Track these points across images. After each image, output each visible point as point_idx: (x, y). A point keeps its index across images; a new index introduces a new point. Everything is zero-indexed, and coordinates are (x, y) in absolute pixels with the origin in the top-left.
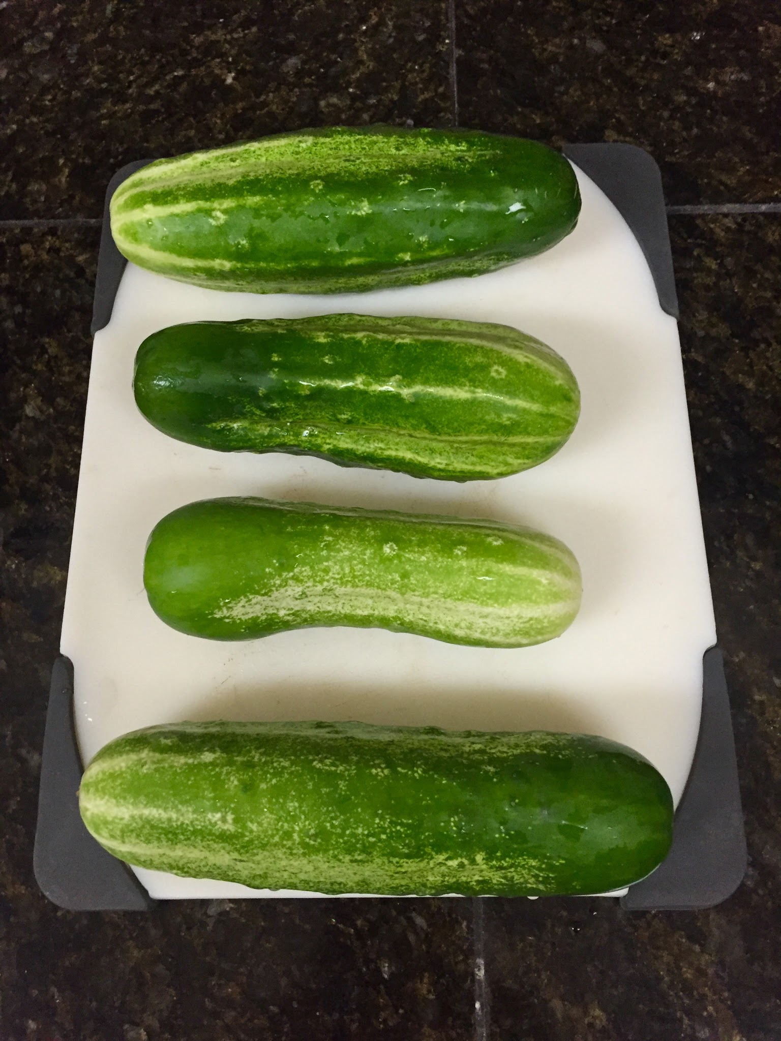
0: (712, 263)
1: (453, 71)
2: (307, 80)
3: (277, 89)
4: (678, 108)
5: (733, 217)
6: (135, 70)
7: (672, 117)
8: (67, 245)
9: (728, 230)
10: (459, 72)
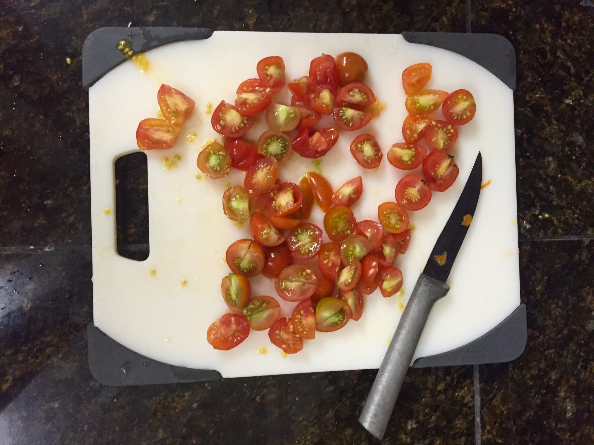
0: (440, 387)
1: (574, 238)
2: (567, 149)
3: (561, 130)
4: (546, 373)
5: (471, 402)
6: (575, 42)
7: (540, 370)
8: (454, 10)
9: (463, 397)
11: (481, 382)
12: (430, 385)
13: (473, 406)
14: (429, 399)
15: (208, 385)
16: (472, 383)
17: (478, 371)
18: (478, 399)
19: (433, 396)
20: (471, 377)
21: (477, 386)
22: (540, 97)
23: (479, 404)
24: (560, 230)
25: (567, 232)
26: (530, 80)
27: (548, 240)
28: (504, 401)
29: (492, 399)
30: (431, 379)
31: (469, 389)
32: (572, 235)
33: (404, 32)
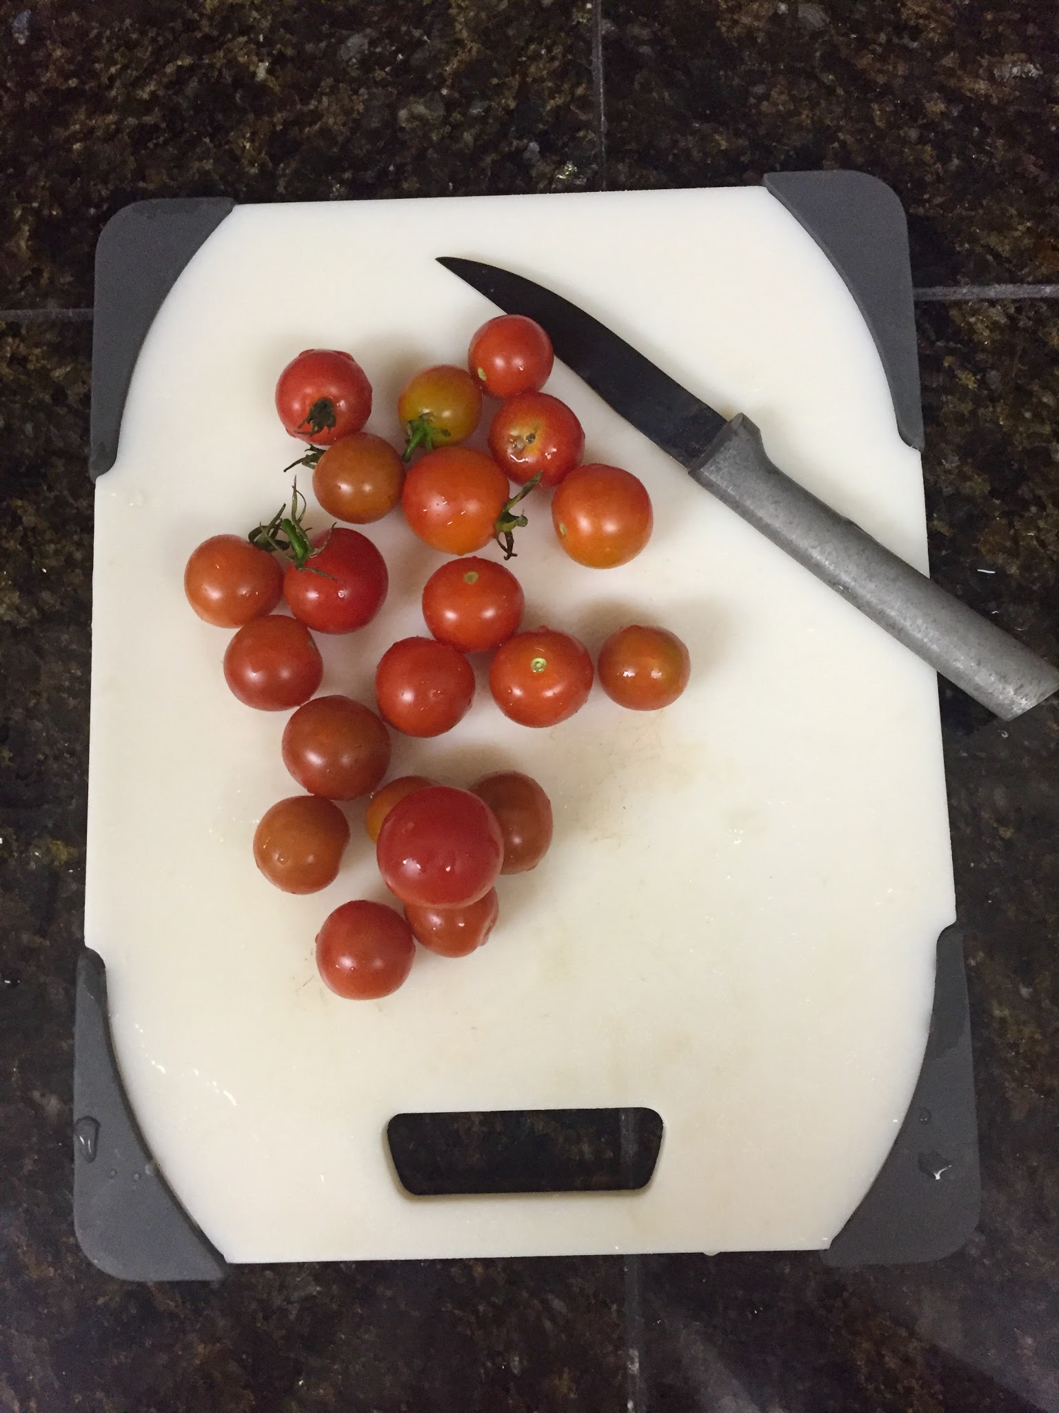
0: (969, 380)
1: (598, 58)
2: (379, 74)
3: (334, 90)
4: (931, 126)
5: (1004, 306)
6: (117, 56)
7: (922, 140)
8: (37, 351)
9: (994, 326)
10: (607, 62)
11: (956, 283)
12: (966, 408)
13: (1014, 301)
14: (999, 410)
15: (974, 958)
16: (959, 304)
17: (929, 291)
18: (996, 291)
19: (993, 400)
20: (944, 306)
21: (965, 291)
22: (252, 141)
23: (1010, 288)
24: (580, 91)
25: (584, 74)
26: (208, 165)
27: (603, 118)
28: (1001, 227)
29: (997, 256)
30: (951, 404)
31: (974, 312)
32: (590, 62)
33: (91, 472)
